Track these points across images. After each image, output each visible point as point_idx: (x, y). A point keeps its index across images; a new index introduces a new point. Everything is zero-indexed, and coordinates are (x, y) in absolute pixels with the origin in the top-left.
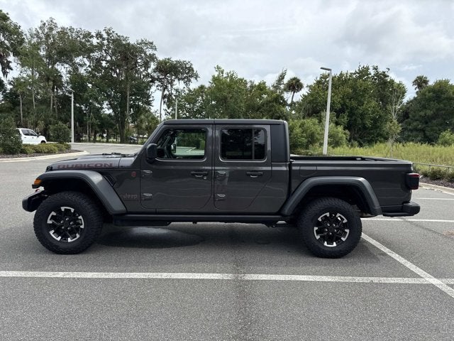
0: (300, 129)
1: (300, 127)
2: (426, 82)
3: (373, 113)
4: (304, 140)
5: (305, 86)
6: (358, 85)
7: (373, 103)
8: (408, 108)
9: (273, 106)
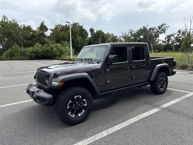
0: (56, 48)
1: (55, 48)
2: (93, 30)
3: (80, 42)
4: (59, 53)
5: (49, 29)
6: (74, 30)
7: (80, 38)
8: (90, 40)
9: (40, 38)
